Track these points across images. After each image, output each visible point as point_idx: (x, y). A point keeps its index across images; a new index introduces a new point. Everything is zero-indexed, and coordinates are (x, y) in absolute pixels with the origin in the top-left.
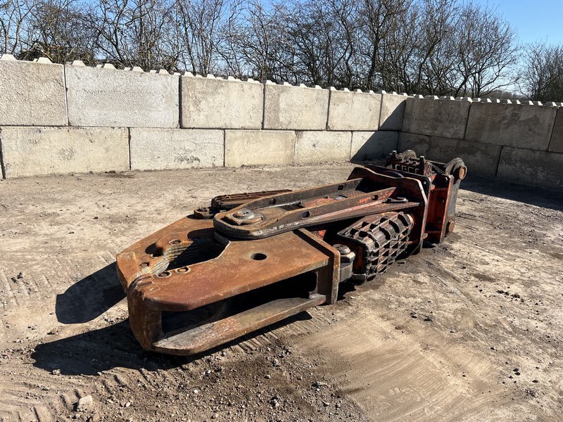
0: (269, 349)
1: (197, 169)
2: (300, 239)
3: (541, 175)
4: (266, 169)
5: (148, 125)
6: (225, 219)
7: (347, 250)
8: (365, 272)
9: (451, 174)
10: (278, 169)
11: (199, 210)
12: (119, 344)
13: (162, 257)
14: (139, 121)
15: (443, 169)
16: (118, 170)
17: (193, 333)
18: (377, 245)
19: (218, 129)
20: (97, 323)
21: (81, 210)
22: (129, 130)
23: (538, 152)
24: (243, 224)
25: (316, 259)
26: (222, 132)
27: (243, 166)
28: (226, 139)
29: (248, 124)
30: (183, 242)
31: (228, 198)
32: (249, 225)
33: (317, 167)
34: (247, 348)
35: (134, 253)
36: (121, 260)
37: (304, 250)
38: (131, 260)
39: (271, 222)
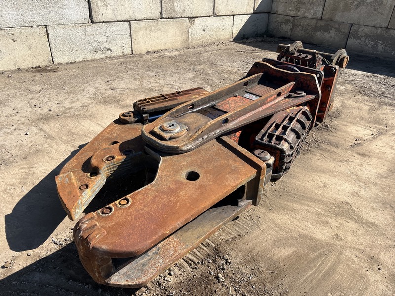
0: (211, 261)
1: (111, 58)
2: (224, 149)
3: (380, 48)
4: (167, 54)
5: (62, 22)
6: (152, 133)
7: (268, 156)
8: (281, 172)
9: (336, 64)
10: (177, 53)
11: (124, 115)
12: (72, 272)
13: (100, 175)
14: (54, 19)
15: (331, 61)
16: (42, 64)
17: (142, 262)
18: (292, 148)
19: (124, 21)
20: (47, 248)
21: (15, 111)
22: (46, 28)
23: (380, 29)
24: (171, 138)
25: (246, 175)
26: (127, 23)
27: (148, 52)
28: (132, 29)
29: (149, 15)
30: (117, 158)
31: (148, 102)
32: (177, 139)
33: (208, 48)
34: (190, 262)
35: (72, 173)
36: (61, 184)
37: (231, 162)
38: (71, 184)
39: (197, 135)
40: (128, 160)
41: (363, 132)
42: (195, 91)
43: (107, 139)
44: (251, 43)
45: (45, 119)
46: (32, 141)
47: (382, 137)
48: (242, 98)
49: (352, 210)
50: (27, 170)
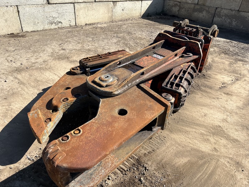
0: (135, 169)
1: (61, 28)
2: (142, 93)
3: (234, 23)
4: (99, 26)
5: (28, 3)
6: (94, 82)
7: (171, 97)
8: (179, 107)
10: (105, 25)
11: (73, 69)
13: (58, 112)
16: (15, 32)
17: (90, 172)
18: (186, 91)
19: (70, 3)
22: (17, 7)
23: (234, 11)
24: (107, 86)
25: (158, 111)
27: (86, 24)
28: (75, 9)
30: (70, 99)
31: (90, 60)
32: (111, 87)
33: (125, 22)
34: (121, 170)
35: (39, 110)
36: (32, 119)
37: (148, 102)
38: (39, 118)
39: (124, 83)
40: (78, 101)
41: (227, 79)
42: (120, 52)
43: (62, 86)
44: (153, 19)
45: (18, 70)
46: (9, 87)
47: (238, 82)
48: (152, 57)
49: (223, 131)
50: (7, 107)
